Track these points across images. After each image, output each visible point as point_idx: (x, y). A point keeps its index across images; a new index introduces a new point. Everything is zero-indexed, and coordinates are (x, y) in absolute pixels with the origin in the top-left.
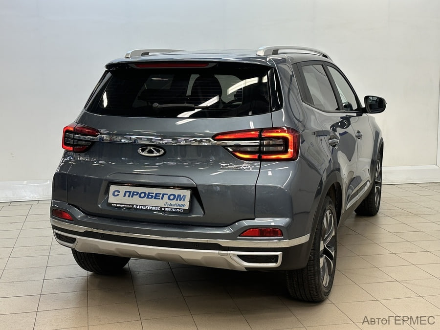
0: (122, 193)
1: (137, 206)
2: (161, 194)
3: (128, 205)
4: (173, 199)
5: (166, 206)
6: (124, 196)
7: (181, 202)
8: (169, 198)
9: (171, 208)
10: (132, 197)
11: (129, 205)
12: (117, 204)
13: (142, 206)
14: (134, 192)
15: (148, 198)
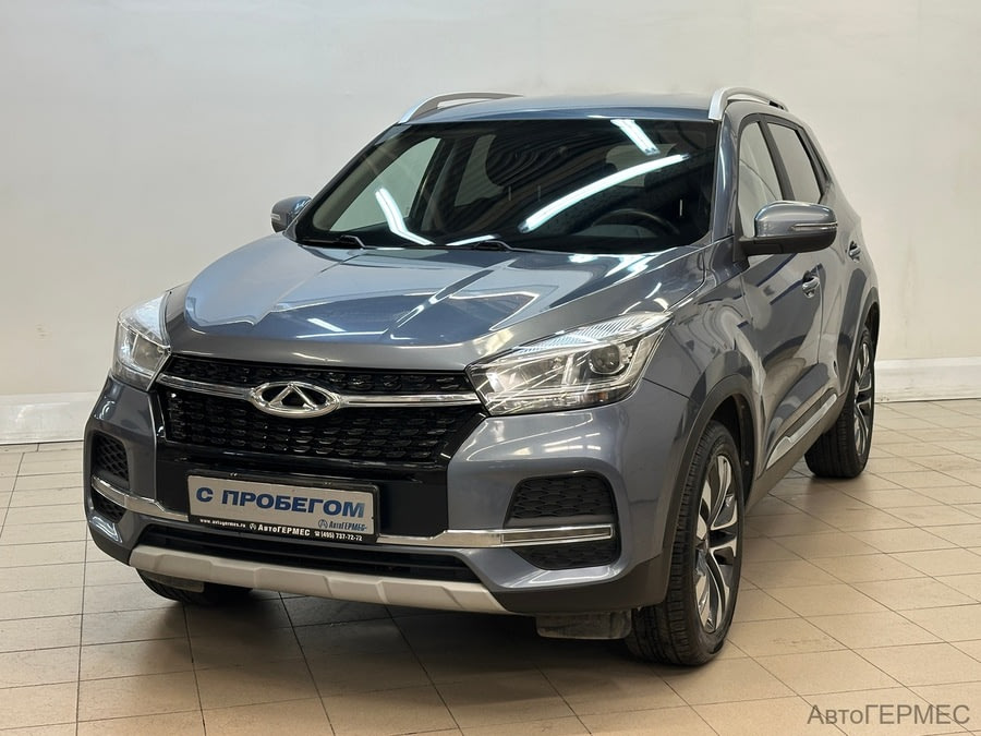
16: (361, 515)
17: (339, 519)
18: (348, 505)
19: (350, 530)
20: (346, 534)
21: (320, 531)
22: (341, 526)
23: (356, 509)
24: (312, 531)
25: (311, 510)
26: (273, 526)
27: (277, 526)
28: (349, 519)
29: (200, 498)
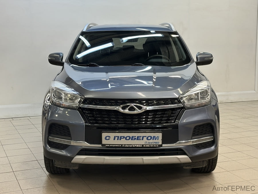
16: (158, 139)
17: (151, 141)
18: (154, 137)
19: (155, 144)
20: (153, 145)
21: (145, 145)
22: (152, 143)
23: (157, 138)
24: (143, 145)
25: (143, 139)
26: (130, 145)
27: (131, 145)
28: (154, 141)
29: (106, 139)
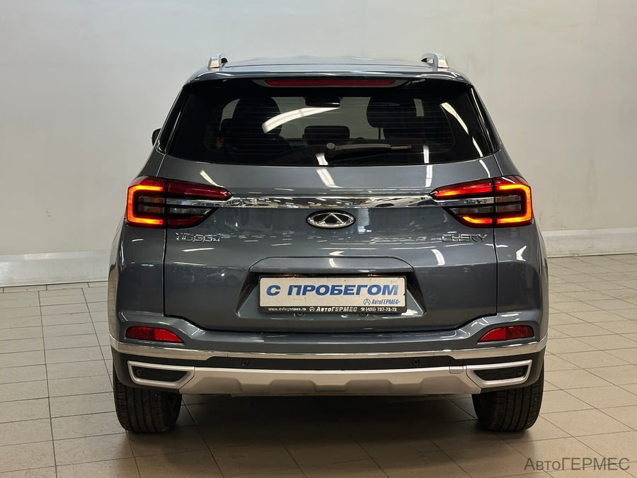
0: (284, 290)
1: (316, 307)
2: (354, 286)
3: (298, 307)
4: (378, 293)
5: (367, 305)
6: (290, 293)
7: (392, 297)
8: (370, 292)
9: (376, 307)
10: (304, 294)
11: (301, 307)
12: (278, 307)
13: (325, 307)
14: (306, 287)
15: (332, 293)
